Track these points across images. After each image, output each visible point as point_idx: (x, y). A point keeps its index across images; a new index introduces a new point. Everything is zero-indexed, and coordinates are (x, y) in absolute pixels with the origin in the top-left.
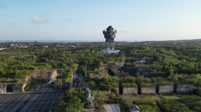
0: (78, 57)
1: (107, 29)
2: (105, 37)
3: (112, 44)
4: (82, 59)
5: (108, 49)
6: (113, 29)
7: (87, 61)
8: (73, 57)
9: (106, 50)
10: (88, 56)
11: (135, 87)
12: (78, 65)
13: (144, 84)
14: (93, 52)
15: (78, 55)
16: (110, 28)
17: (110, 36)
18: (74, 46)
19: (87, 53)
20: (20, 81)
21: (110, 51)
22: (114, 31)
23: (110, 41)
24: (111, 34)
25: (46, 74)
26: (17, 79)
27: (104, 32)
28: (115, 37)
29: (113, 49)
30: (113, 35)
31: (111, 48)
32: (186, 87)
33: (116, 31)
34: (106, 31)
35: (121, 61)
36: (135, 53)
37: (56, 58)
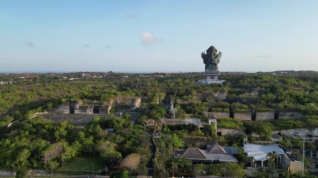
0: (167, 87)
1: (207, 51)
2: (205, 62)
3: (213, 71)
4: (171, 89)
5: (209, 78)
6: (216, 51)
7: (176, 91)
8: (160, 87)
9: (206, 80)
10: (180, 86)
11: (226, 112)
12: (165, 94)
13: (238, 109)
14: (186, 81)
15: (167, 85)
16: (211, 50)
17: (212, 60)
18: (162, 76)
19: (177, 83)
20: (105, 103)
21: (210, 81)
22: (218, 53)
23: (212, 68)
24: (213, 57)
25: (129, 101)
26: (102, 102)
27: (203, 56)
28: (219, 61)
29: (216, 78)
30: (216, 59)
31: (212, 77)
32: (291, 115)
33: (220, 53)
34: (206, 53)
35: (222, 92)
36: (246, 83)
37: (139, 87)
